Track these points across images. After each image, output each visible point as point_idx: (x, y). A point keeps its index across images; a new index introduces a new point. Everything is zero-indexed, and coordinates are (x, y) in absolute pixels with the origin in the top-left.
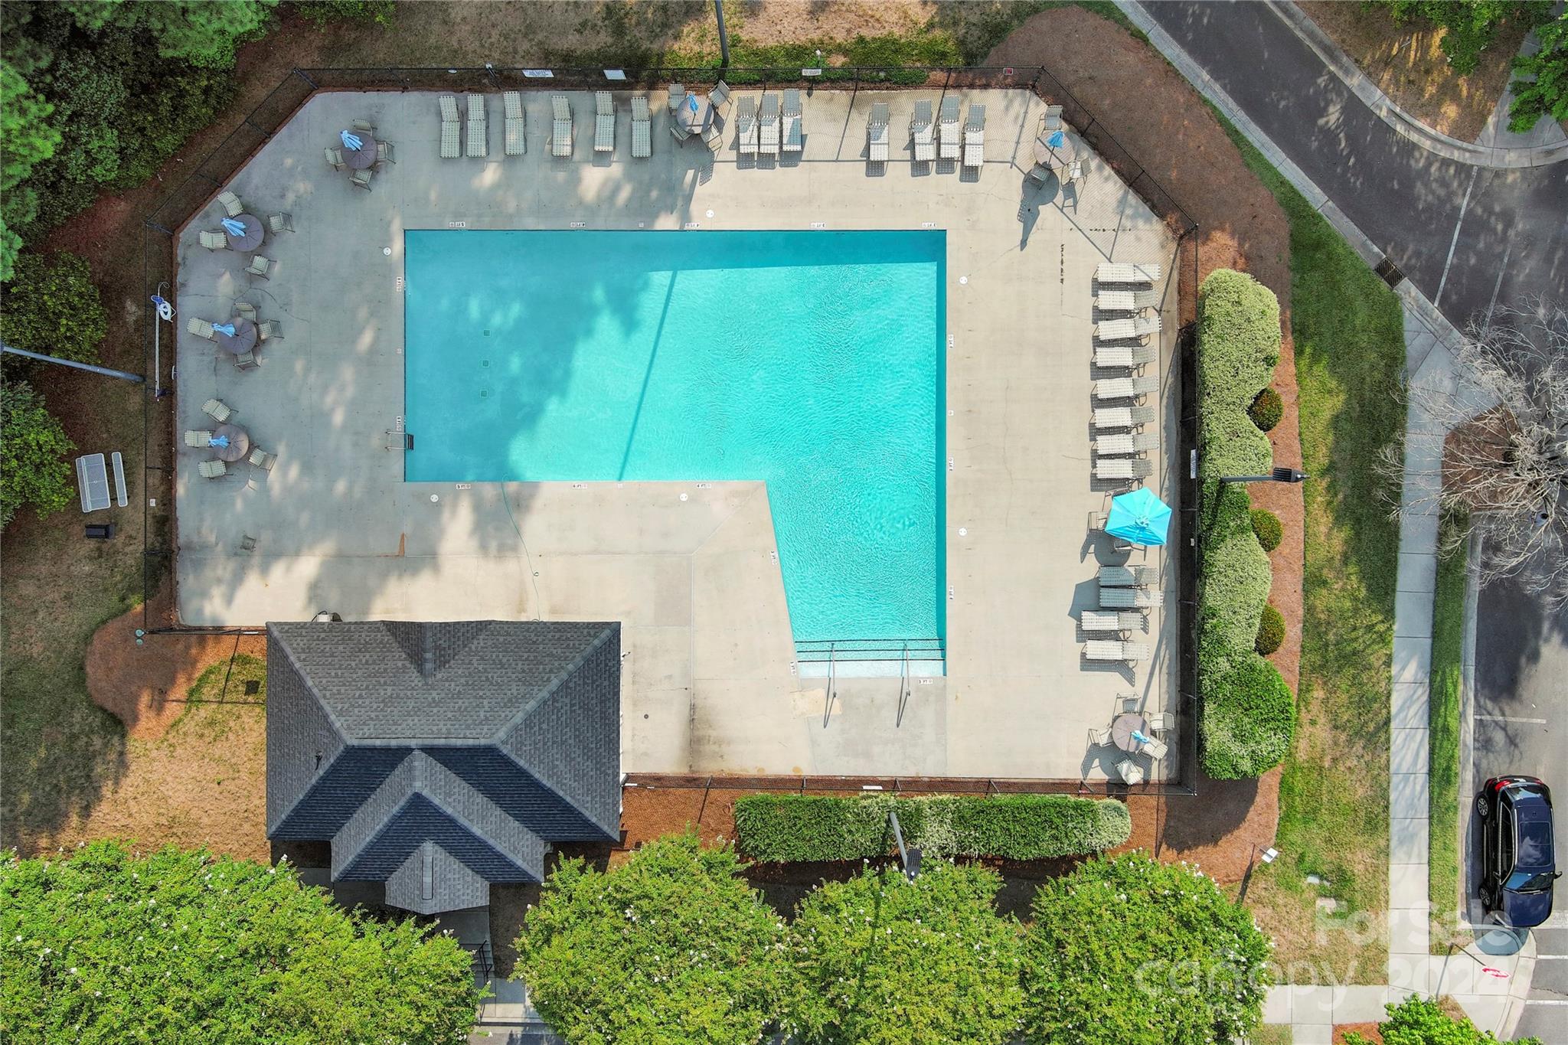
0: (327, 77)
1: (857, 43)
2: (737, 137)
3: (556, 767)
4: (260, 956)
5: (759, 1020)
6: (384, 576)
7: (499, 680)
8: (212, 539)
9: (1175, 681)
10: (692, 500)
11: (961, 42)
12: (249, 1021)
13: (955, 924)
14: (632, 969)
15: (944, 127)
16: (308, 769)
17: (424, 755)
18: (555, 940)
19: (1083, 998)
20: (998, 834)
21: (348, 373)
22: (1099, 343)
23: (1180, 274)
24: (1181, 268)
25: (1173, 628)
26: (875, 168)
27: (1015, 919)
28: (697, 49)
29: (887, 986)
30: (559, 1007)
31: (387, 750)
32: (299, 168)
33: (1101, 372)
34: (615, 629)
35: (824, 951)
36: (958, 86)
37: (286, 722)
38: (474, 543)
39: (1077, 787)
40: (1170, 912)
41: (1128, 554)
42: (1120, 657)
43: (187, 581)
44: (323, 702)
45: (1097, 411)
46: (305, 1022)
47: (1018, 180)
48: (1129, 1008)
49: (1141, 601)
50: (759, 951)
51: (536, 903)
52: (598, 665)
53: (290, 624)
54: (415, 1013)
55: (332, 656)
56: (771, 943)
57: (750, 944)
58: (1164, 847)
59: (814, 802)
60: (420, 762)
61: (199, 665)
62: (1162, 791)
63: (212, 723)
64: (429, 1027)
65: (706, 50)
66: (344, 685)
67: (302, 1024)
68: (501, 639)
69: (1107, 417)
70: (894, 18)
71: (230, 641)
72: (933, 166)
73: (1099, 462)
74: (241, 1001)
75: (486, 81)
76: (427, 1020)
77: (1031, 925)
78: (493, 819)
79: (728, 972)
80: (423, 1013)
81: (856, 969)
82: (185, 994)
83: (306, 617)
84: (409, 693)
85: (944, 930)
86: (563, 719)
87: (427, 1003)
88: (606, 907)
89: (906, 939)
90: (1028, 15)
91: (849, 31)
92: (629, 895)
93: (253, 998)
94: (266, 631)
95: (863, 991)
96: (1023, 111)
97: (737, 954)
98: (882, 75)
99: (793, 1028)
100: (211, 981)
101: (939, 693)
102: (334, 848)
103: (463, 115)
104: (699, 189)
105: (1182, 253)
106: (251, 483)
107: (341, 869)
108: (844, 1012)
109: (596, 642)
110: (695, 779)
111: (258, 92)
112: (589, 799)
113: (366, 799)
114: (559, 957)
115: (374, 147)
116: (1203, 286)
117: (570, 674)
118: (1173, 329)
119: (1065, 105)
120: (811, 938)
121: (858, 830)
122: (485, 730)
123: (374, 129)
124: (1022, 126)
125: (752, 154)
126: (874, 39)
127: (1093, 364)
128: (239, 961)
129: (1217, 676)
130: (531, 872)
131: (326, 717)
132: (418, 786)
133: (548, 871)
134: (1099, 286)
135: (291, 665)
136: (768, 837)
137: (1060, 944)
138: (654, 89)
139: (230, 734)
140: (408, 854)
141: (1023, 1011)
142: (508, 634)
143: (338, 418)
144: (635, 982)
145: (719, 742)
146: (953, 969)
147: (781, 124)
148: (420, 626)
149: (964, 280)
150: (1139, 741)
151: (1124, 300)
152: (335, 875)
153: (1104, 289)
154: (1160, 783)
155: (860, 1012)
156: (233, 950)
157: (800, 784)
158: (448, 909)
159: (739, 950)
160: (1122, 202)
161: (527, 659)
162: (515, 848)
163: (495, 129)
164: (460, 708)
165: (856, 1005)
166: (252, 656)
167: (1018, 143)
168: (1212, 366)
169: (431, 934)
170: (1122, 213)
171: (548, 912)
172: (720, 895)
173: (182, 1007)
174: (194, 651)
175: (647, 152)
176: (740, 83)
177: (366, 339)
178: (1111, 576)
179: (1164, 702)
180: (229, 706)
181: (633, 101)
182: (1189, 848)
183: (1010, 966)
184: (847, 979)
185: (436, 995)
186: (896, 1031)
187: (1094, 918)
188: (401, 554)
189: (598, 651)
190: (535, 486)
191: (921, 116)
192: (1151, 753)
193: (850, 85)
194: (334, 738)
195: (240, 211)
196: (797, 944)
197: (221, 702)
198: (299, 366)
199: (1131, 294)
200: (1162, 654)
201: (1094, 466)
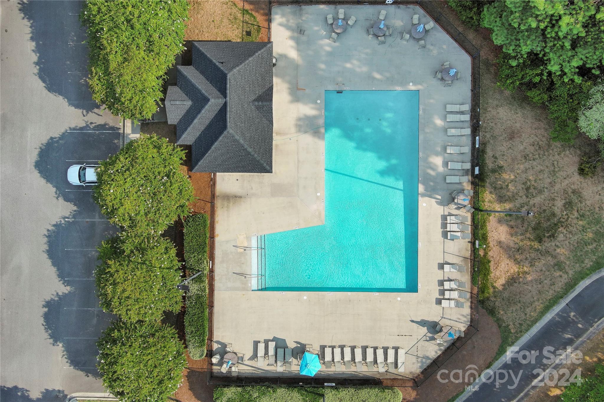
0: (477, 61)
1: (488, 260)
2: (453, 215)
3: (219, 150)
4: (150, 42)
5: (126, 225)
6: (289, 83)
7: (251, 129)
8: (304, 18)
9: (249, 376)
10: (318, 197)
11: (488, 298)
12: (126, 38)
13: (161, 297)
14: (145, 179)
15: (456, 292)
16: (219, 58)
17: (224, 102)
18: (155, 150)
19: (133, 345)
20: (194, 311)
21: (365, 69)
22: (375, 349)
23: (401, 379)
24: (403, 379)
25: (268, 375)
26: (441, 266)
27: (162, 318)
28: (487, 200)
29: (138, 273)
30: (131, 152)
31: (225, 89)
32: (442, 51)
33: (364, 349)
34: (270, 171)
35: (151, 249)
36: (471, 297)
37: (236, 50)
38: (302, 116)
39: (210, 339)
40: (165, 376)
41: (296, 358)
42: (258, 355)
43: (288, 9)
44: (243, 64)
45: (350, 348)
46: (125, 60)
47: (436, 319)
48: (130, 362)
49: (279, 363)
50: (151, 225)
51: (170, 142)
52: (256, 165)
53: (272, 50)
54: (129, 98)
55: (260, 67)
56: (154, 229)
57: (154, 221)
58: (189, 370)
59: (206, 243)
60: (221, 101)
61: (257, 14)
62: (209, 370)
63: (235, 18)
64: (123, 104)
65: (486, 204)
66: (249, 72)
67: (125, 58)
68: (266, 129)
69: (347, 351)
70: (497, 274)
71: (266, 24)
72: (442, 288)
73: (331, 348)
74: (133, 36)
75: (475, 121)
76: (126, 103)
77: (160, 324)
78: (200, 127)
79: (143, 214)
80: (128, 102)
81: (144, 261)
82: (136, 15)
83: (274, 54)
84: (246, 96)
85: (159, 293)
86: (237, 153)
87: (132, 103)
88: (167, 169)
89: (155, 280)
90: (498, 324)
91: (493, 257)
92: (172, 178)
93: (134, 40)
94: (269, 42)
95: (136, 264)
96: (462, 321)
97: (150, 217)
98: (476, 269)
99: (123, 237)
100: (140, 24)
101: (245, 289)
102: (189, 67)
103: (462, 113)
104: (434, 200)
105: (409, 380)
106: (325, 33)
107: (182, 70)
108: (129, 256)
109: (265, 164)
110: (214, 198)
111: (471, 36)
112: (207, 162)
113: (207, 80)
114: (149, 152)
115: (450, 80)
116: (397, 389)
117: (253, 155)
118: (380, 376)
119: (464, 338)
120: (156, 244)
121: (195, 259)
122: (233, 125)
123: (457, 79)
124: (456, 321)
125: (447, 220)
126: (489, 266)
127: (367, 347)
128: (148, 35)
129: (251, 392)
130: (180, 140)
131: (238, 66)
132: (212, 101)
133: (181, 146)
134: (396, 349)
135: (257, 52)
136: (193, 226)
137: (153, 335)
138: (471, 184)
139: (231, 25)
140: (187, 95)
141: (129, 321)
142: (268, 132)
143: (348, 65)
144: (140, 181)
145: (228, 207)
146: (144, 297)
147: (458, 232)
148: (271, 100)
149: (399, 299)
150: (228, 362)
151: (391, 359)
152: (180, 67)
153: (395, 351)
154: (212, 369)
155: (129, 262)
156: (152, 32)
157: (212, 237)
158: (167, 110)
159: (152, 218)
160: (427, 358)
161: (259, 139)
162: (189, 134)
163: (457, 125)
164: (241, 115)
165: (131, 261)
166: (260, 33)
167: (450, 319)
168: (366, 392)
169: (157, 104)
170: (423, 358)
171: (165, 147)
172: (172, 210)
173: (131, 14)
174: (262, 12)
175: (448, 181)
176: (473, 216)
177: (377, 76)
178: (288, 352)
179: (242, 371)
180: (242, 25)
181: (467, 177)
182: (188, 380)
183: (145, 317)
184: (141, 258)
185: (135, 106)
186: (121, 277)
187: (163, 348)
188: (298, 89)
189: (261, 165)
190: (323, 138)
191: (461, 284)
192: (223, 367)
193: (472, 257)
194: (230, 69)
195: (426, 29)
196: (153, 238)
197: (243, 22)
198: (368, 51)
199: (393, 361)
200: (259, 371)
201: (329, 347)
